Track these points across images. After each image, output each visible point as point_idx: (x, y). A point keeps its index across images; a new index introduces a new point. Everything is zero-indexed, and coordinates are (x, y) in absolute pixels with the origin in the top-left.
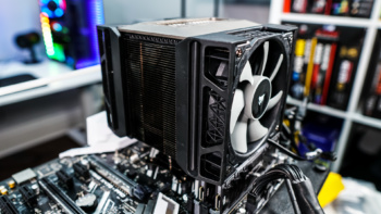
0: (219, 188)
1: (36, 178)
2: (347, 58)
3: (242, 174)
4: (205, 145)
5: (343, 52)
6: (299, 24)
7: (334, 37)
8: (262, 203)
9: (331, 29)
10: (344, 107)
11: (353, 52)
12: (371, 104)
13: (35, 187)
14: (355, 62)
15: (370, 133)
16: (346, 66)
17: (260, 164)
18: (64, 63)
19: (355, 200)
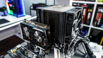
0: (69, 45)
1: (22, 46)
2: (89, 12)
3: (73, 42)
4: (66, 36)
5: (89, 10)
6: (77, 3)
7: (86, 7)
8: (77, 48)
9: (86, 4)
10: (89, 24)
11: (91, 10)
12: (95, 23)
13: (23, 48)
14: (92, 13)
15: (95, 30)
16: (89, 14)
17: (76, 39)
18: (14, 15)
19: (94, 47)
